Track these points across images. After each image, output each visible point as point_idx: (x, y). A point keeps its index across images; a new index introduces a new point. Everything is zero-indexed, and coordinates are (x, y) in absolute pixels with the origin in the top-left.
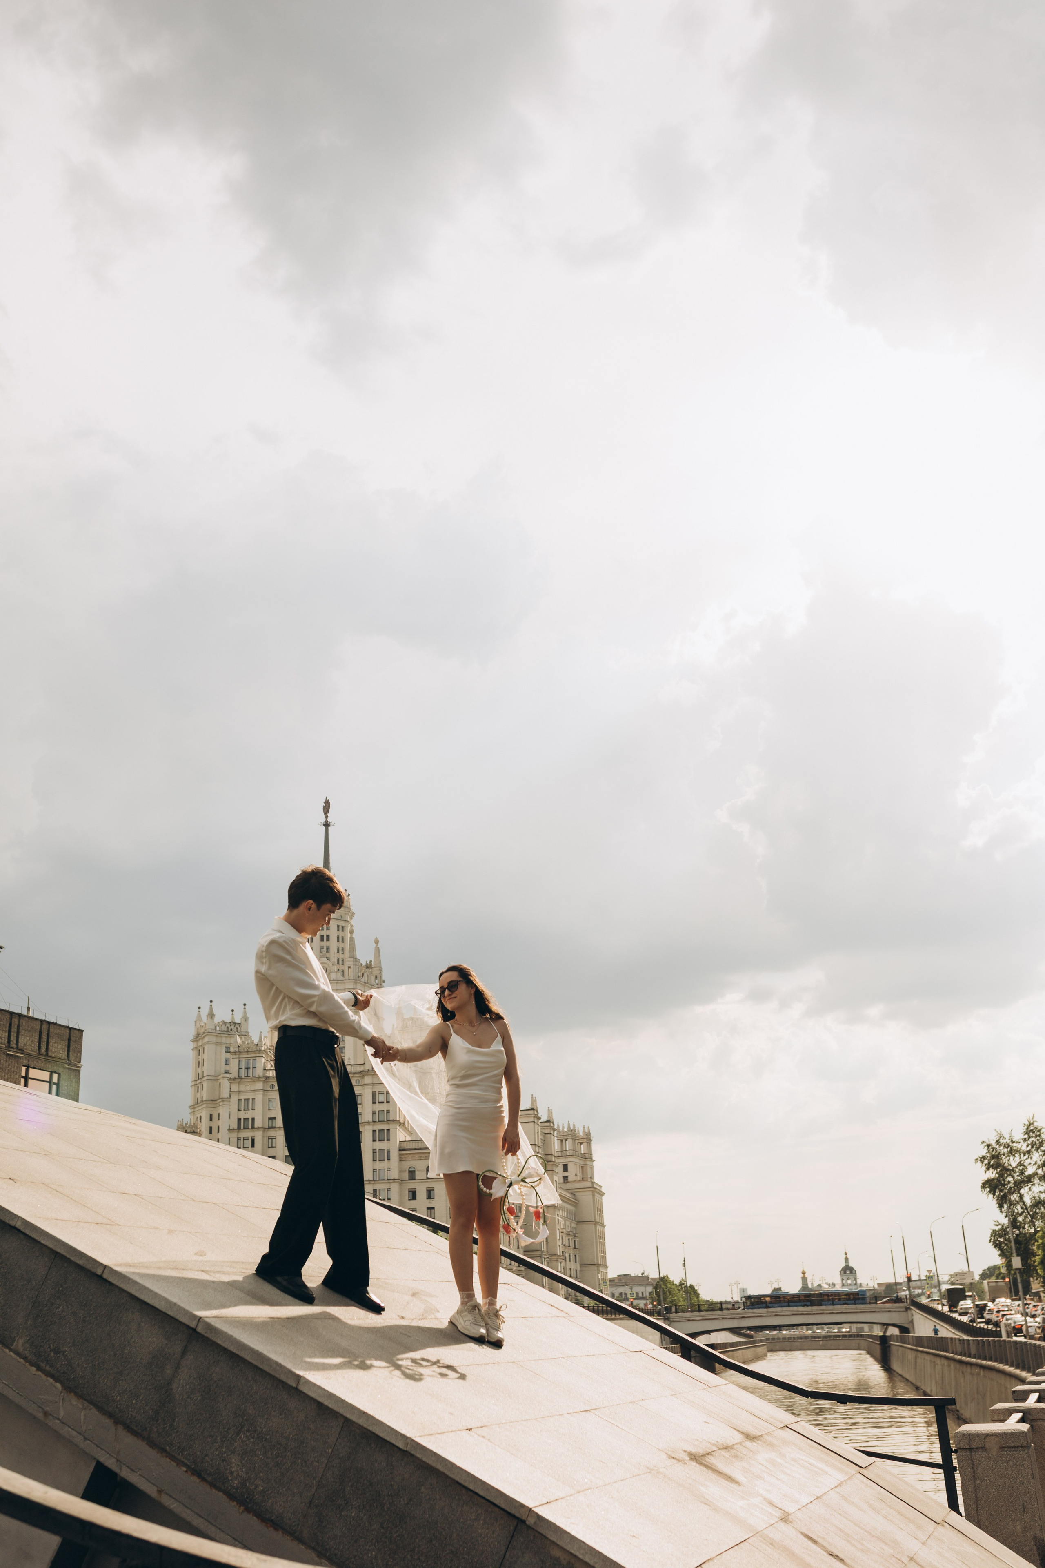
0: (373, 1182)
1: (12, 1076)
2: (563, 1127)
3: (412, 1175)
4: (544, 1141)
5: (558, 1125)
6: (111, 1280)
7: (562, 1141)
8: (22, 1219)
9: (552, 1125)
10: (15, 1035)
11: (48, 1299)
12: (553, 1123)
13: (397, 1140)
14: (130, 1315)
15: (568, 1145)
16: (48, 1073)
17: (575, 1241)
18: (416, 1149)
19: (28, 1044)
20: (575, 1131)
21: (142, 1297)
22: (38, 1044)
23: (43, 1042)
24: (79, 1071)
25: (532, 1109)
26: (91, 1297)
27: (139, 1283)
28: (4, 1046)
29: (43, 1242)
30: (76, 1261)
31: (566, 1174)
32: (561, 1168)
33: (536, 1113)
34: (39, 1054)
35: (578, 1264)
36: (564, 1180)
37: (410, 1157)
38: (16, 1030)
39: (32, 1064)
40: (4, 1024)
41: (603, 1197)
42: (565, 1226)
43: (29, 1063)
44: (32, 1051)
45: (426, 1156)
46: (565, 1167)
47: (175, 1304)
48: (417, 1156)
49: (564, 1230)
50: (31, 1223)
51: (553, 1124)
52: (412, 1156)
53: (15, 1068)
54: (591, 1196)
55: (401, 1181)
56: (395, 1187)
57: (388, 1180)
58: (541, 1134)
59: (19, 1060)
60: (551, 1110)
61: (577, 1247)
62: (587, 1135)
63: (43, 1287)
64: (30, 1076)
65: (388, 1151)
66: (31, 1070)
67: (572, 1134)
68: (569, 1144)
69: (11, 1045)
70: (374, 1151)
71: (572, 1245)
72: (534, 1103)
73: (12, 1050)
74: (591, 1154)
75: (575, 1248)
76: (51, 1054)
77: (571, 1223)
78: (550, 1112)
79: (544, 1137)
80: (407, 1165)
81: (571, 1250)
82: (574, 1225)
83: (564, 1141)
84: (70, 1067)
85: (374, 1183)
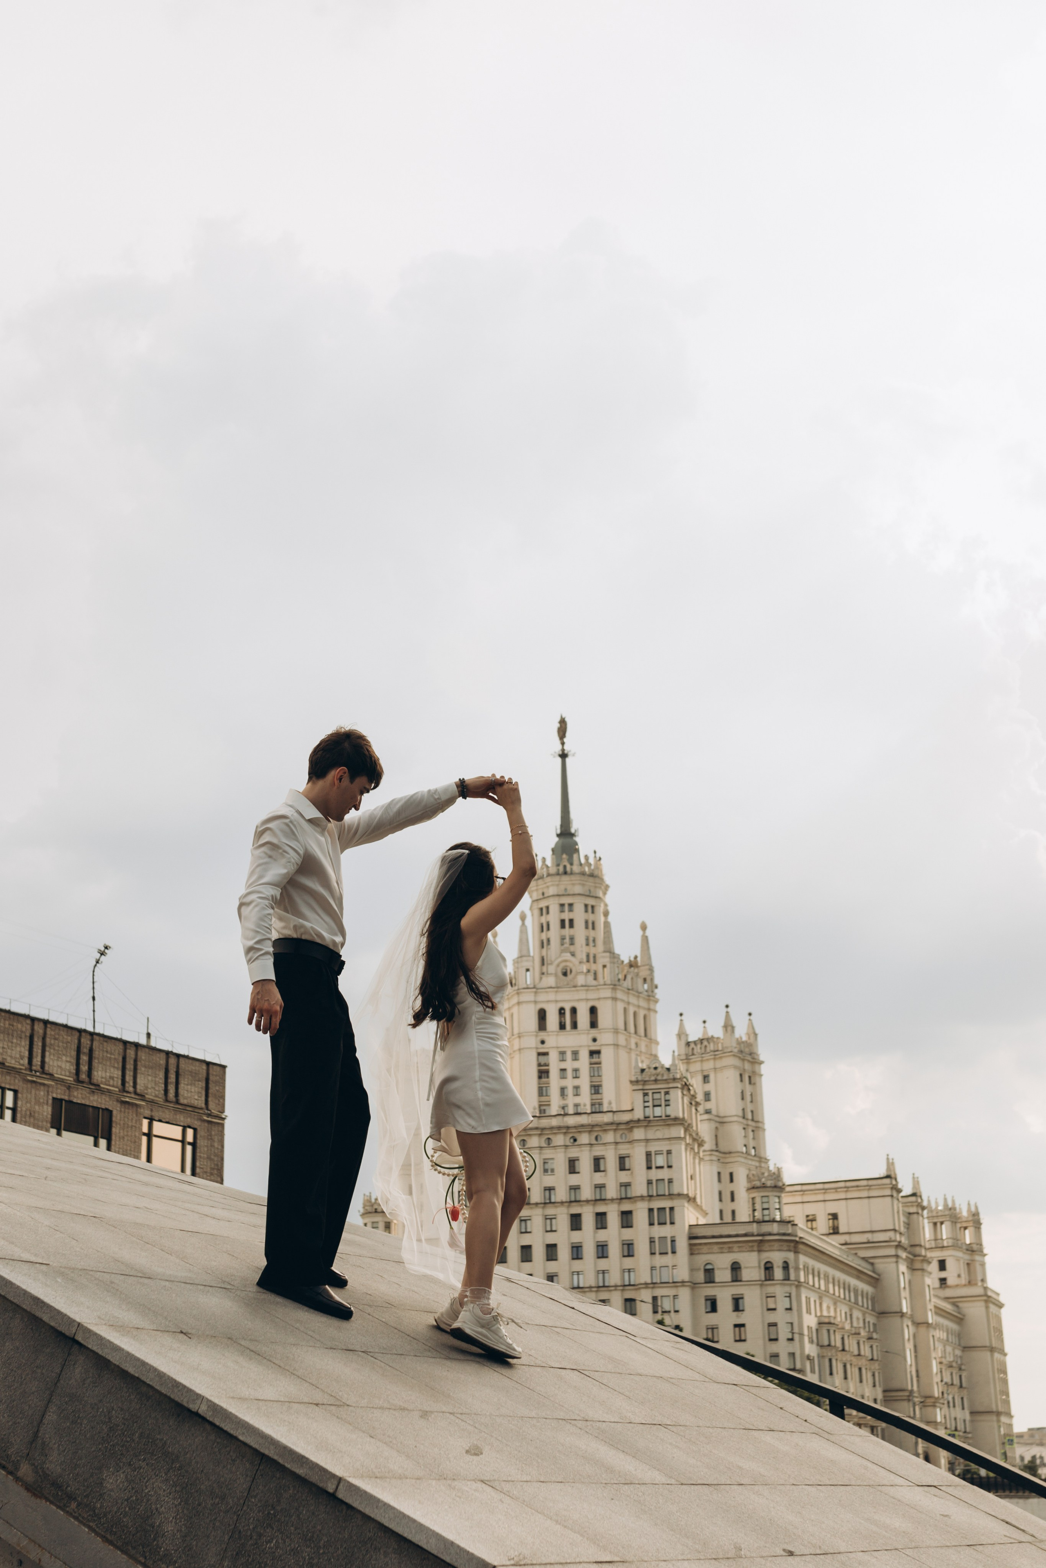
0: (651, 1286)
1: (130, 1133)
2: (937, 1203)
3: (709, 1273)
4: (908, 1225)
5: (929, 1201)
6: (349, 1501)
7: (935, 1224)
8: (208, 1401)
9: (919, 1200)
10: (132, 1073)
11: (254, 1528)
12: (921, 1197)
13: (684, 1223)
14: (382, 1557)
15: (945, 1231)
16: (180, 1129)
17: (960, 1376)
18: (714, 1237)
19: (150, 1086)
20: (955, 1209)
21: (399, 1530)
22: (163, 1086)
23: (171, 1083)
24: (222, 1125)
25: (888, 1177)
26: (319, 1527)
27: (393, 1508)
28: (117, 1090)
29: (241, 1438)
30: (293, 1469)
31: (943, 1275)
32: (934, 1267)
33: (894, 1182)
34: (167, 1100)
35: (967, 1412)
36: (941, 1284)
37: (705, 1249)
38: (132, 1067)
39: (156, 1115)
40: (115, 1059)
41: (1003, 1310)
42: (945, 1353)
43: (153, 1114)
44: (156, 1096)
45: (730, 1248)
46: (942, 1265)
47: (452, 1543)
48: (716, 1248)
49: (943, 1360)
50: (222, 1408)
51: (922, 1199)
52: (708, 1246)
53: (134, 1121)
54: (983, 1309)
55: (694, 1286)
56: (685, 1294)
57: (674, 1282)
58: (903, 1214)
59: (139, 1110)
60: (918, 1178)
61: (964, 1385)
62: (974, 1215)
63: (245, 1508)
64: (155, 1131)
65: (673, 1239)
66: (155, 1124)
67: (951, 1215)
68: (946, 1229)
69: (127, 1089)
70: (652, 1240)
71: (956, 1381)
72: (891, 1167)
73: (129, 1095)
74: (981, 1245)
75: (961, 1386)
76: (182, 1101)
77: (953, 1350)
78: (916, 1182)
79: (908, 1218)
80: (701, 1260)
81: (955, 1389)
82: (958, 1352)
83: (939, 1224)
84: (209, 1119)
85: (653, 1288)
